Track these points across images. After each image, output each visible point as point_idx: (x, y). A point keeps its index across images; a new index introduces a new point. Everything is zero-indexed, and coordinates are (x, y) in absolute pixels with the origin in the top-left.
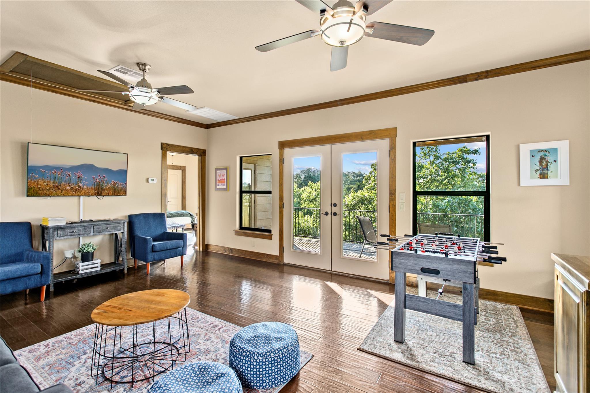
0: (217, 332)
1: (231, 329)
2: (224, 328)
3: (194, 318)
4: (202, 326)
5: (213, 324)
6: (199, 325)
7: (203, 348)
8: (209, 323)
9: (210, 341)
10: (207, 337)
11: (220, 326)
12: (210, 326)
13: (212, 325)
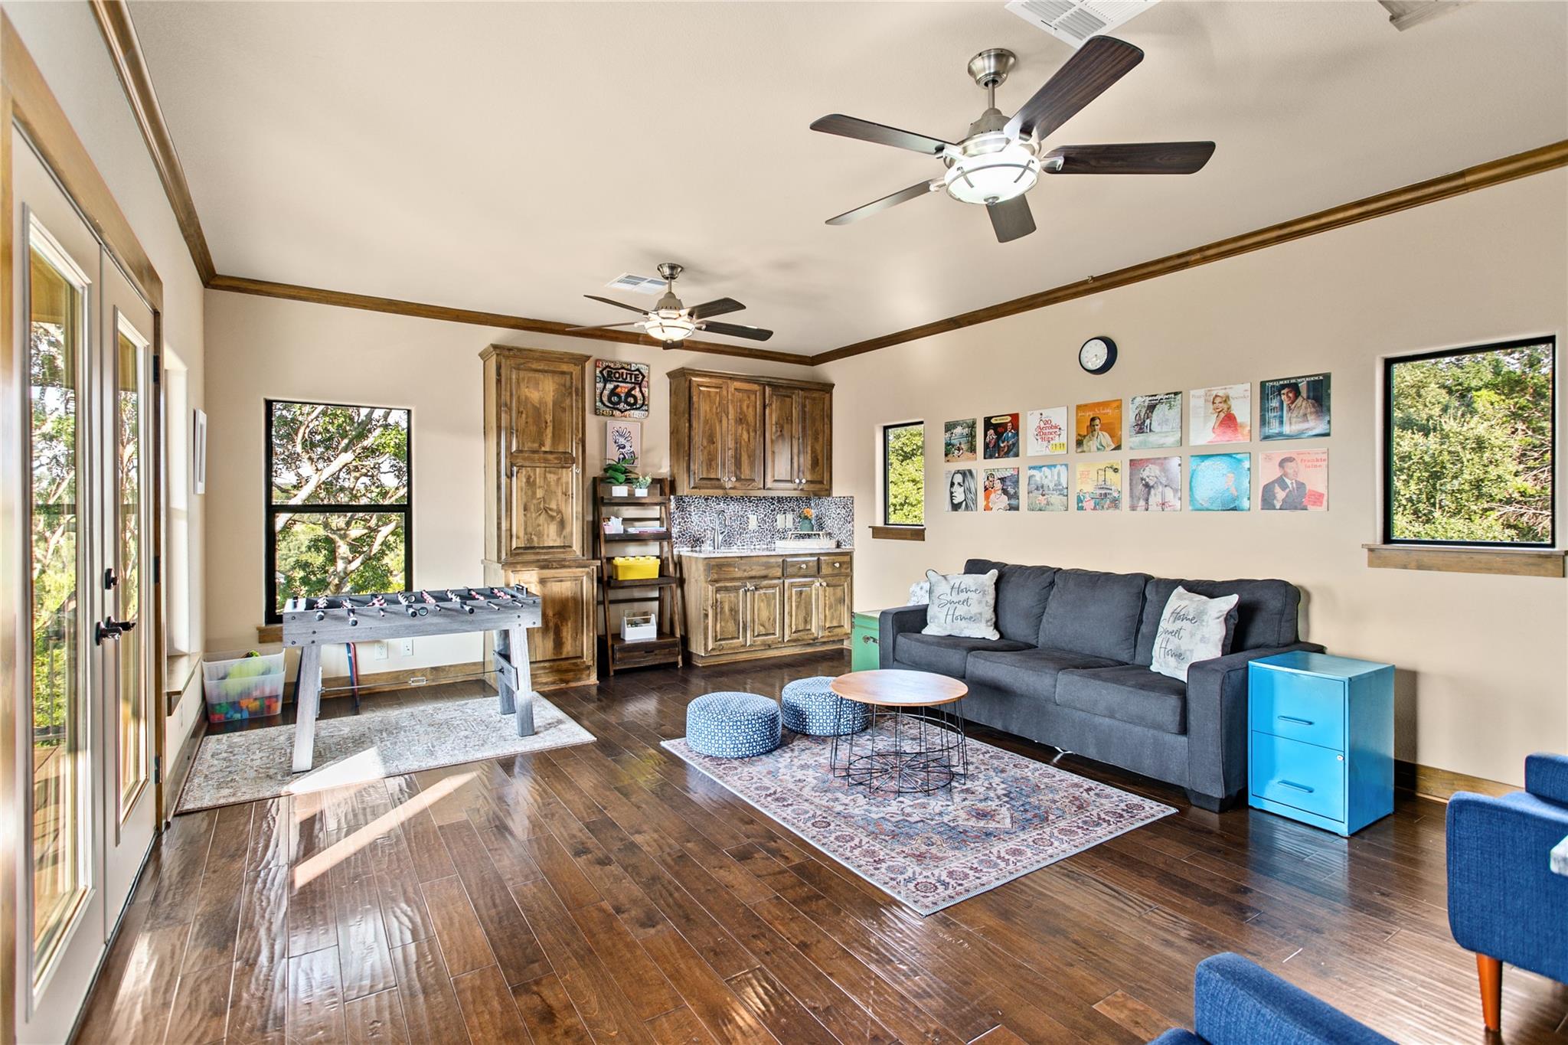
0: (779, 790)
1: (752, 789)
2: (764, 793)
3: (824, 824)
4: (806, 804)
5: (784, 806)
6: (813, 807)
7: (811, 772)
8: (791, 808)
9: (797, 779)
10: (801, 784)
11: (769, 799)
12: (790, 802)
13: (786, 803)
